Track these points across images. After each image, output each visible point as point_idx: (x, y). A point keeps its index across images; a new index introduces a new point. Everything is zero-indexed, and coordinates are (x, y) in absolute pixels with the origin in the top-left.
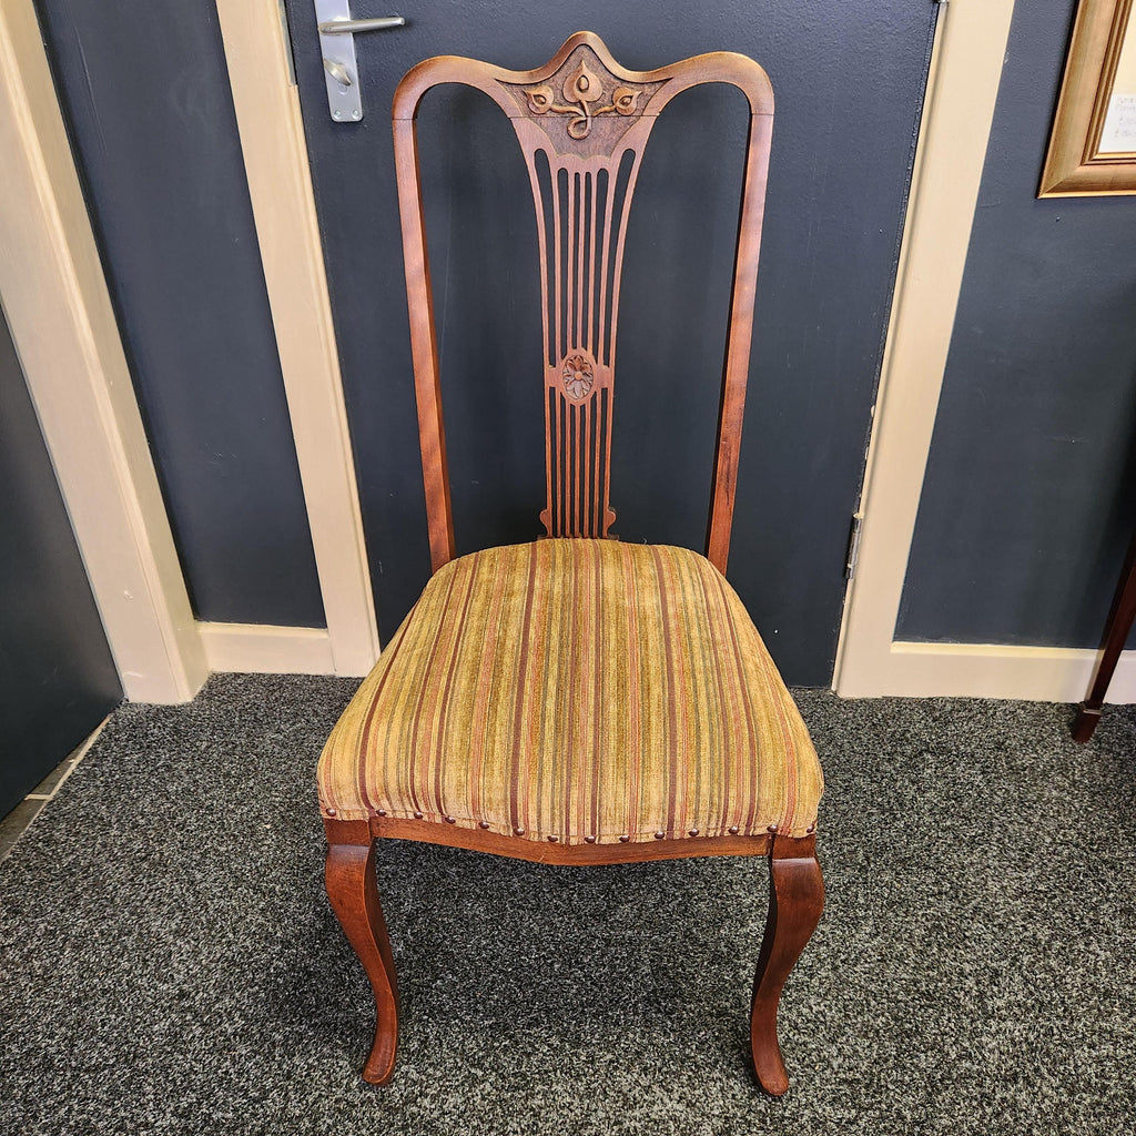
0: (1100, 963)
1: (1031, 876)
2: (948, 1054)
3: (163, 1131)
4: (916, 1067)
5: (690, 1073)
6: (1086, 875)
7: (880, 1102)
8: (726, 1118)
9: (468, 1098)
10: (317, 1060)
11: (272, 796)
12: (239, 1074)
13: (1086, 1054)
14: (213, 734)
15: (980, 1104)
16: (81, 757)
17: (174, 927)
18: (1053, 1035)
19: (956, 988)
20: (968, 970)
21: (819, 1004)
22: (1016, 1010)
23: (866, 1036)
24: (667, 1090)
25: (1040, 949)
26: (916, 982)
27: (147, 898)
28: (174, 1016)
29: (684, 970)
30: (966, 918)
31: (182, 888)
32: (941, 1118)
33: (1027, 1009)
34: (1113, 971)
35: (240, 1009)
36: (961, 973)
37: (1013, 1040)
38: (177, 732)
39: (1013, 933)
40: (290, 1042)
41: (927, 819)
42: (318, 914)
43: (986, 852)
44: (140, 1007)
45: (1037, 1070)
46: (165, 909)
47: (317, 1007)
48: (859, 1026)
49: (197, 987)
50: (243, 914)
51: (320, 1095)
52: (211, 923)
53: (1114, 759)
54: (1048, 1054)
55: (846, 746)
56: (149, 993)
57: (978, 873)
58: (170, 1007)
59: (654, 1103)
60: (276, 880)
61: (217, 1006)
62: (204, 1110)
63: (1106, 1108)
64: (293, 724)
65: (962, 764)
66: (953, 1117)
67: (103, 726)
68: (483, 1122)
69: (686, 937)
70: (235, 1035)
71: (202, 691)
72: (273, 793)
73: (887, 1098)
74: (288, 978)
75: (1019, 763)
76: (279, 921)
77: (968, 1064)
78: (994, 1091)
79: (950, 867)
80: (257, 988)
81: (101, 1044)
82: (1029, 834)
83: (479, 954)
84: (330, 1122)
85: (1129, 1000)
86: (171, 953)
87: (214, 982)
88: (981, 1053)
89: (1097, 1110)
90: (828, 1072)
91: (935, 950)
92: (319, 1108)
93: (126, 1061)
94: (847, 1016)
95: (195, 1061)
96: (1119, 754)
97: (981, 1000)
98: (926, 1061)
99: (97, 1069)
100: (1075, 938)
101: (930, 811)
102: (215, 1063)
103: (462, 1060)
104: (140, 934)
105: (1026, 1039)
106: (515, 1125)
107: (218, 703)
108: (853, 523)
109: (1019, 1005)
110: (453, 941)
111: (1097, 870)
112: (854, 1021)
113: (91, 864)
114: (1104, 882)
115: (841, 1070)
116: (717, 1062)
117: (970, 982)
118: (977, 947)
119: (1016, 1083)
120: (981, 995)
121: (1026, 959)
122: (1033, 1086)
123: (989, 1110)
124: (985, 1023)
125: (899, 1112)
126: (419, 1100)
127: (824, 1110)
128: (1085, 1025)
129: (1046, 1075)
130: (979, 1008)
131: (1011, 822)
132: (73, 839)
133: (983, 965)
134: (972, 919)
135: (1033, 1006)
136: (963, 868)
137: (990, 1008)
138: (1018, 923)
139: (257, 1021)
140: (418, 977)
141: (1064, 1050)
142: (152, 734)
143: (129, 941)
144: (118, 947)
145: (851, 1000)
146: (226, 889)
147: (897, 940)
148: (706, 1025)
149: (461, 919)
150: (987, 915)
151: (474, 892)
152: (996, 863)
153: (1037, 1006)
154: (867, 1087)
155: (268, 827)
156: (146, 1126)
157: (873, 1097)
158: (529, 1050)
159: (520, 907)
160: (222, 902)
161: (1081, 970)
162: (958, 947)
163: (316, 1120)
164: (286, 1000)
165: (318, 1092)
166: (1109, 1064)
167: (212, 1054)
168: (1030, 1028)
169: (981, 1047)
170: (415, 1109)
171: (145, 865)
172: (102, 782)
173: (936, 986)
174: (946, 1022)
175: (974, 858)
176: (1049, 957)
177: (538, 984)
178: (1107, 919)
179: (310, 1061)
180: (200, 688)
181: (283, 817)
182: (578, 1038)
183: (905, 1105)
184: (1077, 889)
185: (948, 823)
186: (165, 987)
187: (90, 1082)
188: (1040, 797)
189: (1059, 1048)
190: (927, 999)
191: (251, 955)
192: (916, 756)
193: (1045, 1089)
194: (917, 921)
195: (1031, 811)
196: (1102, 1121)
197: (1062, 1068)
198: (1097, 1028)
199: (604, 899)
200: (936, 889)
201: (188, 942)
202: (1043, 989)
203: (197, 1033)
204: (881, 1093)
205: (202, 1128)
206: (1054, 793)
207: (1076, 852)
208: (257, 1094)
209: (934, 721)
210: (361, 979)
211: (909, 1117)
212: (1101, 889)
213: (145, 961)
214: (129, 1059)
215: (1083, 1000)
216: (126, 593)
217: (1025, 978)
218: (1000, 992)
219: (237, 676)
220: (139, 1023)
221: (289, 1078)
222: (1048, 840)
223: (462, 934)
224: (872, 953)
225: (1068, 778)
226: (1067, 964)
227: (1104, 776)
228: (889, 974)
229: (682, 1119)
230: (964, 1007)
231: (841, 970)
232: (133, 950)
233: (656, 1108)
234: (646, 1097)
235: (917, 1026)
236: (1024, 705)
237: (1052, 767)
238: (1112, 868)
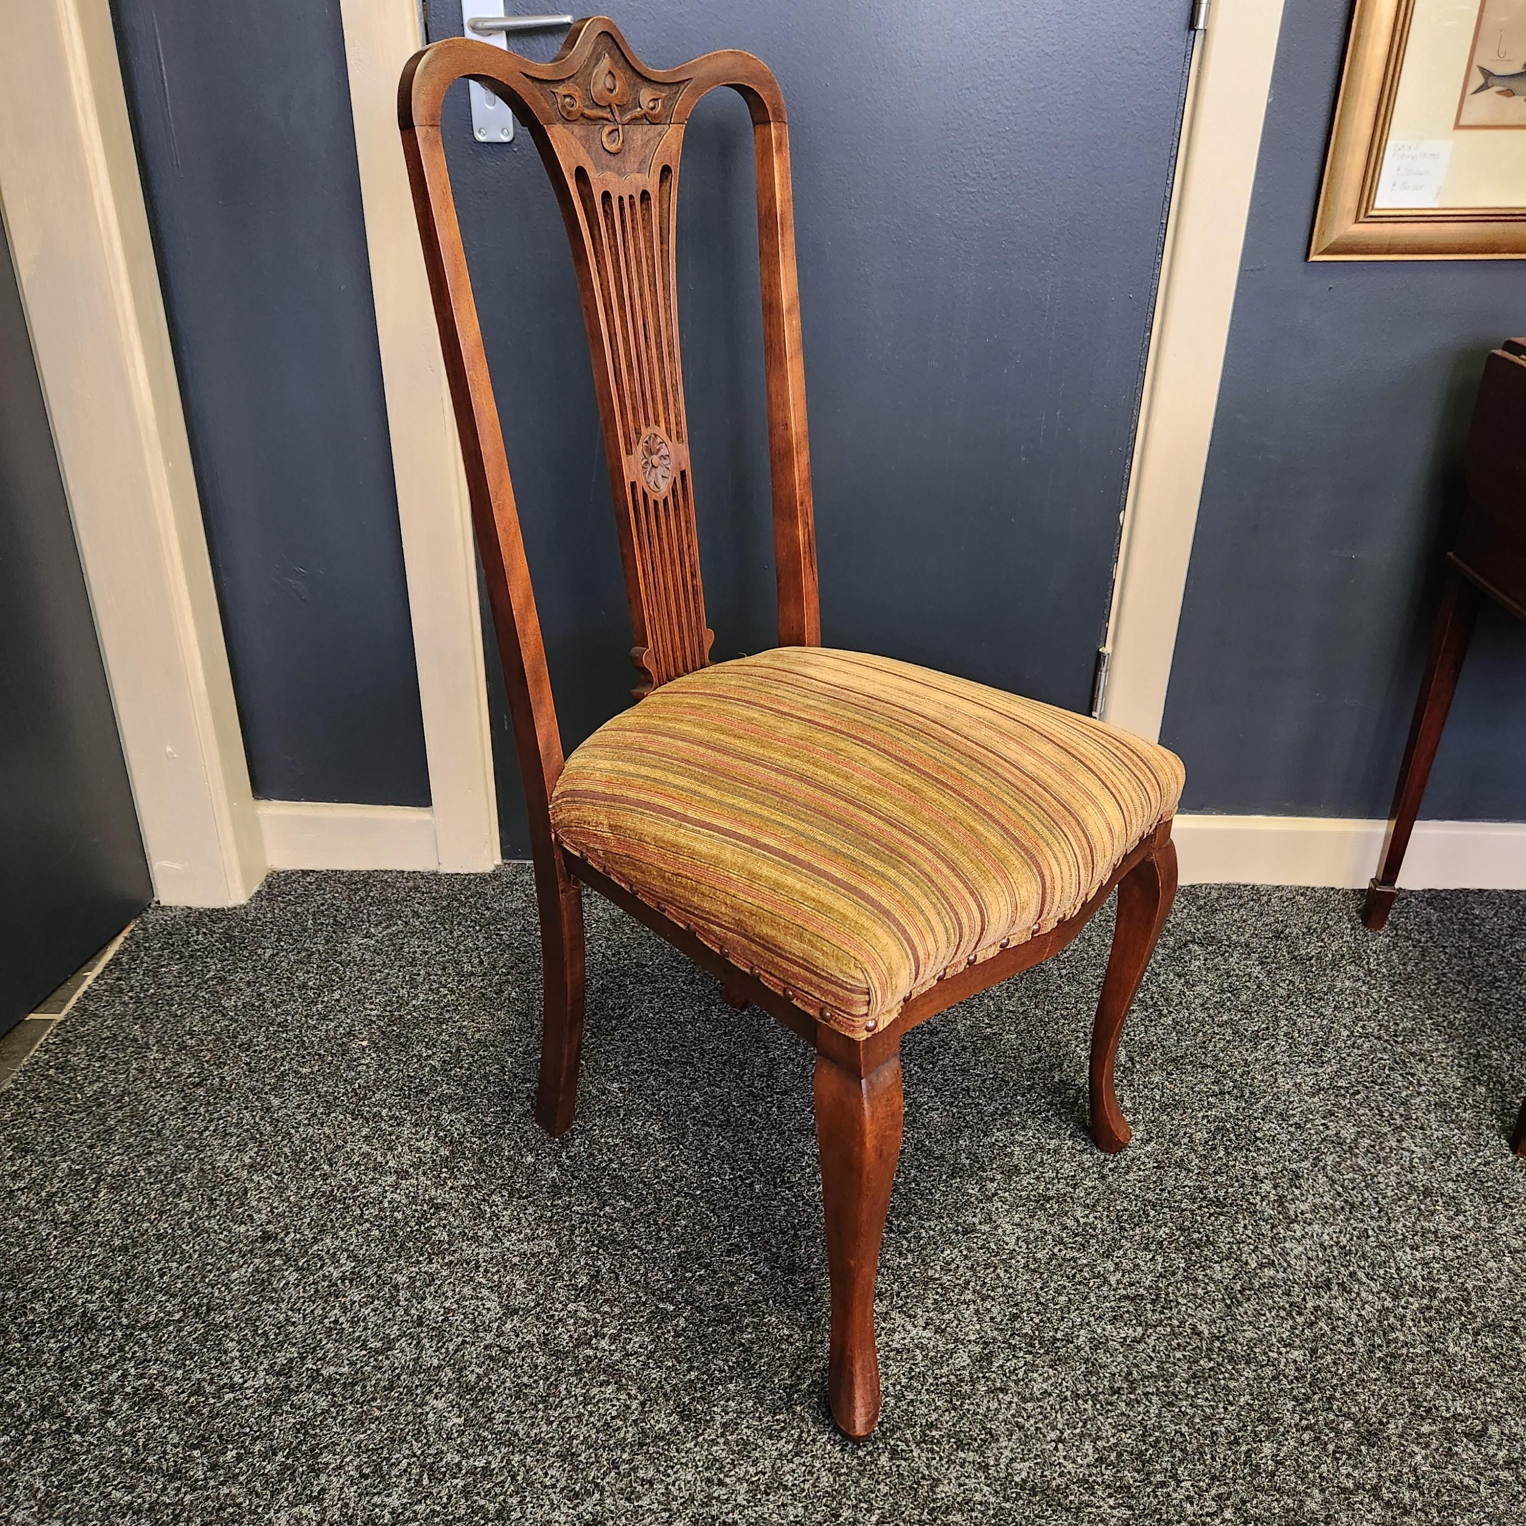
0: (1416, 1160)
1: (1329, 1070)
2: (1247, 1263)
3: (255, 1392)
4: (1211, 1279)
5: (937, 1297)
6: (1392, 1069)
7: (1170, 1318)
8: (984, 1342)
9: (658, 1337)
10: (457, 1302)
11: (365, 1009)
12: (354, 1323)
13: (1409, 1257)
14: (279, 940)
15: (1289, 1314)
16: (98, 969)
17: (247, 1161)
18: (1368, 1237)
19: (1251, 1193)
20: (1262, 1174)
21: (1087, 1216)
22: (1323, 1212)
23: (1146, 1248)
24: (909, 1316)
25: (1346, 1148)
26: (1201, 1189)
27: (207, 1128)
28: (257, 1261)
29: (918, 1185)
30: (1255, 1118)
31: (254, 1117)
32: (1244, 1331)
33: (1335, 1211)
34: (1433, 1168)
35: (347, 1250)
36: (1255, 1177)
37: (1321, 1245)
38: (230, 938)
39: (1312, 1132)
40: (418, 1284)
41: (1200, 1015)
42: (442, 1140)
43: (1273, 1047)
44: (211, 1253)
45: (1353, 1274)
46: (233, 1141)
47: (450, 1244)
48: (1137, 1238)
49: (286, 1227)
50: (340, 1142)
51: (464, 1342)
52: (298, 1156)
53: (1414, 946)
54: (1364, 1257)
55: (1096, 940)
56: (221, 1236)
57: (1265, 1069)
58: (251, 1251)
59: (894, 1331)
60: (382, 1104)
61: (315, 1247)
62: (310, 1366)
63: (1438, 1312)
64: (387, 927)
65: (1236, 955)
66: (1258, 1328)
67: (126, 933)
68: (679, 1362)
69: (918, 1150)
70: (343, 1279)
71: (259, 892)
72: (367, 1006)
73: (1178, 1313)
74: (409, 1212)
75: (1304, 952)
76: (391, 1149)
77: (1272, 1272)
78: (1304, 1299)
79: (1231, 1065)
80: (368, 1225)
81: (160, 1297)
82: (1321, 1027)
83: (656, 1177)
84: (480, 1371)
85: (1454, 1198)
86: (246, 1191)
87: (308, 1220)
88: (1285, 1260)
89: (1427, 1315)
90: (1105, 1288)
91: (1221, 1154)
92: (463, 1356)
93: (197, 1314)
94: (1122, 1228)
95: (292, 1309)
96: (1420, 941)
97: (1281, 1204)
98: (1221, 1272)
99: (157, 1325)
100: (1386, 1134)
101: (1202, 1005)
102: (319, 1311)
103: (646, 1294)
104: (201, 1170)
105: (1338, 1243)
106: (721, 1363)
107: (282, 905)
108: (1099, 658)
109: (1326, 1208)
110: (623, 1164)
111: (1404, 1062)
112: (1131, 1233)
113: (125, 1092)
114: (1413, 1075)
115: (1121, 1286)
116: (967, 1283)
117: (1267, 1186)
118: (1272, 1149)
119: (1330, 1290)
120: (1281, 1199)
121: (1330, 1160)
122: (1350, 1292)
123: (1300, 1320)
124: (1288, 1228)
125: (1194, 1328)
126: (594, 1341)
127: (1104, 1330)
128: (1404, 1226)
129: (1364, 1279)
130: (1279, 1213)
131: (1298, 1016)
132: (97, 1065)
133: (1280, 1167)
134: (1263, 1119)
135: (1342, 1208)
136: (1247, 1064)
137: (1292, 1213)
138: (1317, 1122)
139: (371, 1262)
140: (581, 1205)
141: (1383, 1253)
142: (195, 942)
143: (188, 1179)
144: (173, 1186)
145: (1126, 1210)
146: (314, 1115)
147: (1175, 1145)
148: (951, 1243)
149: (630, 1140)
150: (1281, 1114)
151: (645, 1110)
152: (1286, 1059)
153: (1347, 1209)
154: (1153, 1302)
155: (365, 1043)
156: (232, 1387)
157: (1162, 1313)
158: (732, 1279)
159: (705, 1124)
160: (310, 1130)
161: (1395, 1168)
162: (1248, 1150)
163: (461, 1370)
164: (408, 1237)
165: (460, 1339)
166: (1436, 1266)
167: (314, 1302)
168: (1340, 1232)
169: (1284, 1254)
170: (590, 1352)
171: (201, 1091)
172: (131, 998)
173: (1227, 1192)
174: (1241, 1229)
175: (1259, 1054)
176: (1356, 1156)
177: (736, 1207)
178: (1420, 1114)
179: (447, 1304)
180: (256, 888)
181: (383, 1032)
182: (792, 1263)
183: (1201, 1320)
184: (1382, 1084)
185: (1225, 1018)
186: (243, 1229)
187: (150, 1341)
188: (1331, 988)
189: (1377, 1250)
190: (1217, 1206)
191: (356, 1189)
192: (1180, 948)
193: (1364, 1294)
194: (1196, 1124)
195: (1322, 1003)
196: (1435, 1325)
197: (1382, 1272)
198: (1418, 1228)
199: (810, 1112)
200: (1216, 1088)
201: (269, 1177)
202: (1353, 1189)
203: (292, 1279)
204: (1171, 1309)
205: (309, 1386)
206: (1347, 983)
207: (1379, 1045)
208: (379, 1345)
209: (1199, 909)
210: (505, 1209)
211: (1206, 1332)
212: (1411, 1083)
213: (211, 1200)
214: (200, 1313)
215: (1400, 1199)
216: (169, 749)
217: (1331, 1179)
218: (1302, 1195)
219: (305, 873)
220: (210, 1271)
221: (420, 1324)
222: (1345, 1033)
223: (633, 1155)
224: (1146, 1160)
225: (1363, 967)
226: (1379, 1162)
227: (1404, 964)
228: (1170, 1183)
229: (930, 1346)
230: (1262, 1212)
231: (1110, 1179)
232: (194, 1188)
233: (897, 1336)
234: (884, 1325)
235: (1207, 1236)
236: (1303, 891)
237: (1343, 956)
238: (1420, 1060)
